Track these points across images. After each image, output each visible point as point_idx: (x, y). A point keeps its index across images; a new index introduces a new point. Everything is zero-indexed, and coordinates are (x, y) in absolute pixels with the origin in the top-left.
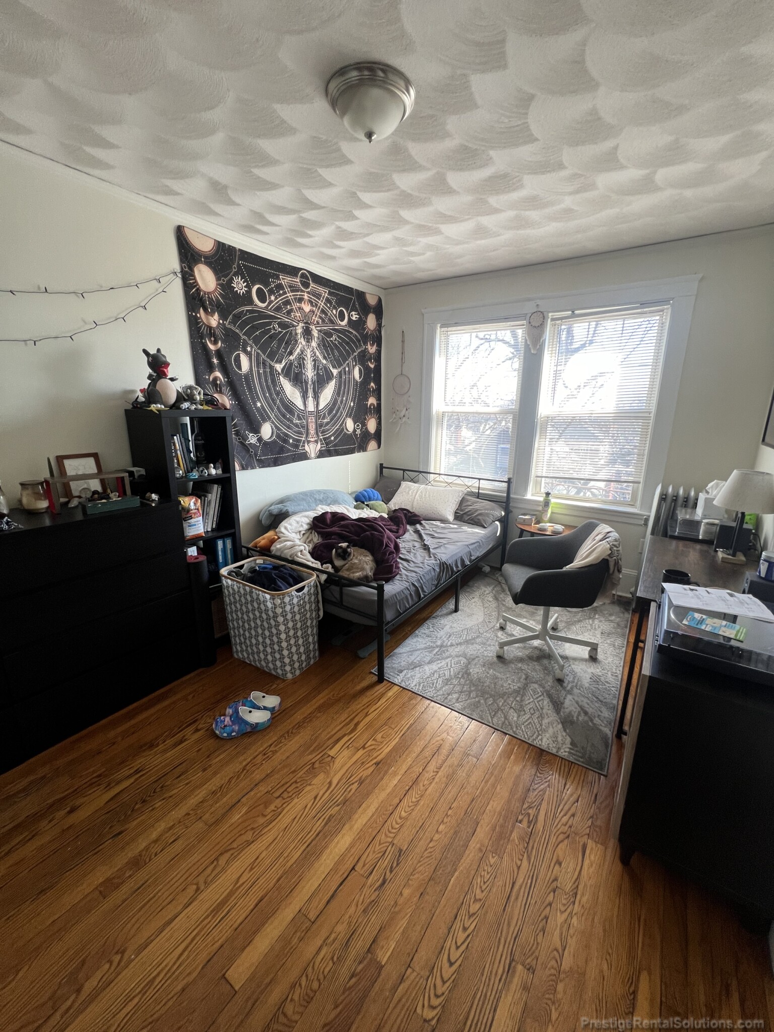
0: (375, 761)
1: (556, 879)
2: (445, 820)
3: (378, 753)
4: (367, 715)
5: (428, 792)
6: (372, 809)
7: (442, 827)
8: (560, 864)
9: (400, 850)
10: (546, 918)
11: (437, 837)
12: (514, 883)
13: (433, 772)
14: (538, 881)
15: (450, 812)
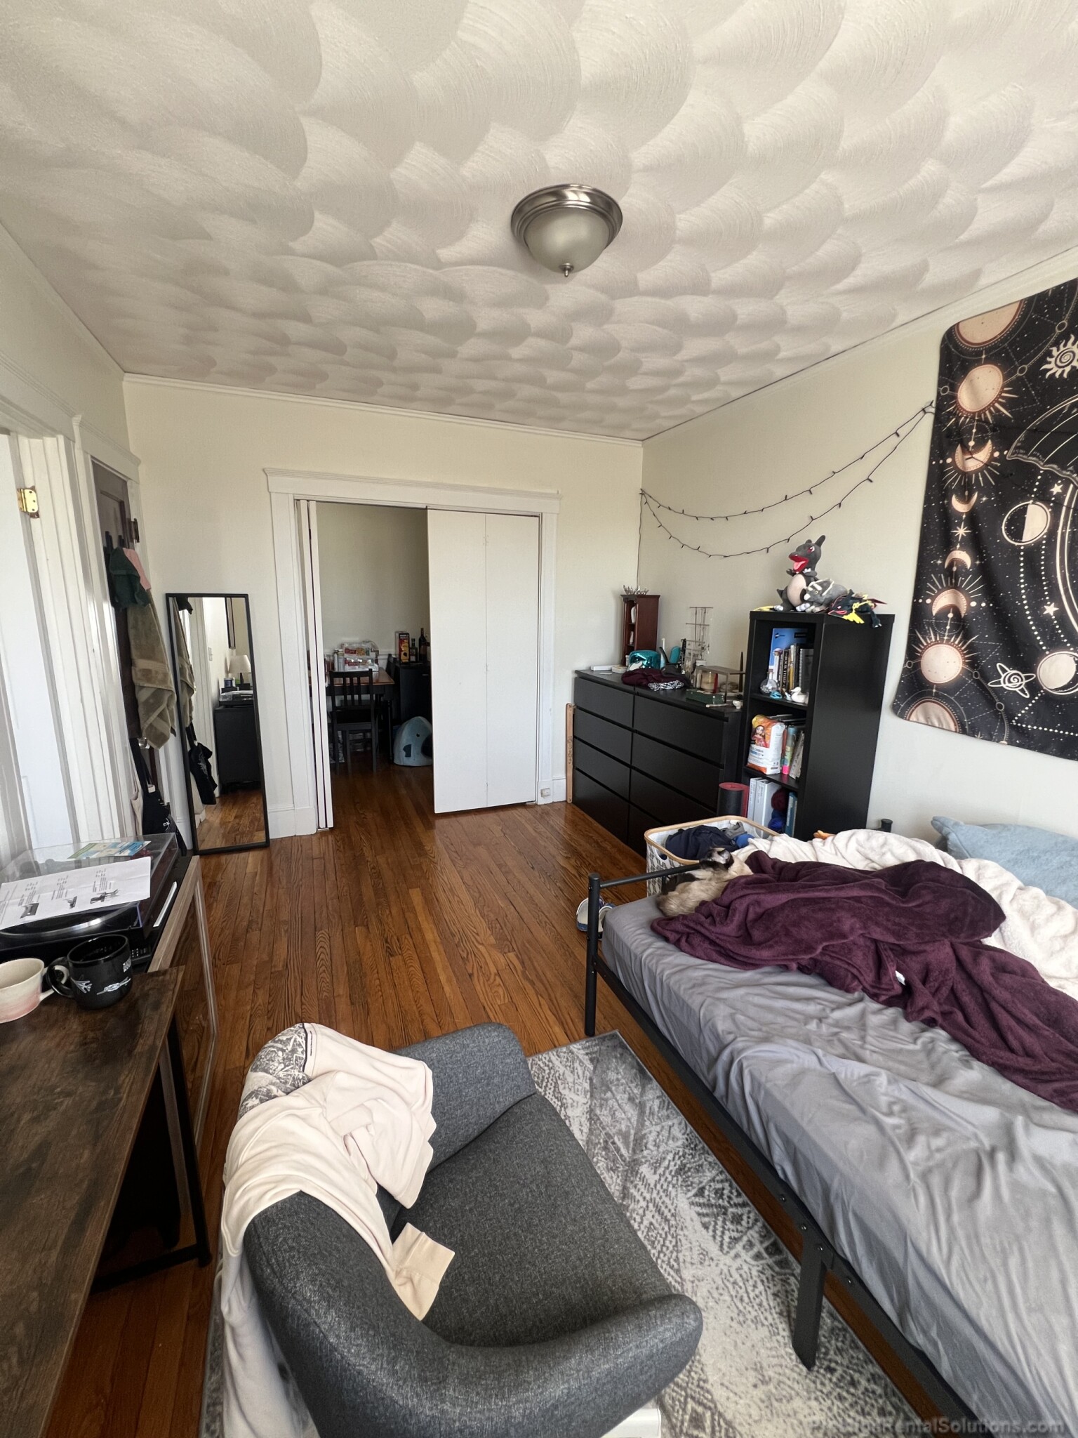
0: (475, 975)
1: (269, 1018)
2: (379, 987)
3: (481, 982)
4: (537, 993)
5: (410, 991)
6: (435, 955)
7: (377, 982)
8: (268, 1029)
9: (392, 956)
10: (270, 996)
11: (376, 976)
12: (302, 994)
13: (421, 1005)
14: (283, 1009)
15: (380, 993)
